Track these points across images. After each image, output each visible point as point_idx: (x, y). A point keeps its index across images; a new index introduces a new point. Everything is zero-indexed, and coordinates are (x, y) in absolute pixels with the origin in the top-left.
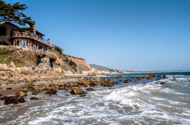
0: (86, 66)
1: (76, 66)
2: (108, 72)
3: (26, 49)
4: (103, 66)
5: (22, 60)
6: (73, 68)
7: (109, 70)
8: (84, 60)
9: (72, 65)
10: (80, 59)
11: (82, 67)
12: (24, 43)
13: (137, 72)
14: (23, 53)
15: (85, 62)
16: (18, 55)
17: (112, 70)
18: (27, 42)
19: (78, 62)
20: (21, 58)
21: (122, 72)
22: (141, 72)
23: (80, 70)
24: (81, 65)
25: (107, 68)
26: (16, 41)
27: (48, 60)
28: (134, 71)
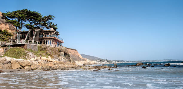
0: (78, 57)
1: (70, 56)
2: (99, 61)
3: (53, 46)
4: (92, 56)
5: (52, 54)
6: (67, 58)
7: (99, 60)
8: (76, 50)
9: (66, 56)
10: (72, 49)
11: (75, 57)
12: (50, 42)
13: (127, 61)
14: (52, 49)
15: (77, 53)
16: (49, 50)
17: (102, 60)
18: (52, 41)
19: (70, 52)
20: (51, 53)
21: (112, 62)
22: (131, 61)
23: (73, 60)
24: (73, 55)
25: (97, 58)
26: (45, 41)
27: (63, 53)
28: (124, 61)
